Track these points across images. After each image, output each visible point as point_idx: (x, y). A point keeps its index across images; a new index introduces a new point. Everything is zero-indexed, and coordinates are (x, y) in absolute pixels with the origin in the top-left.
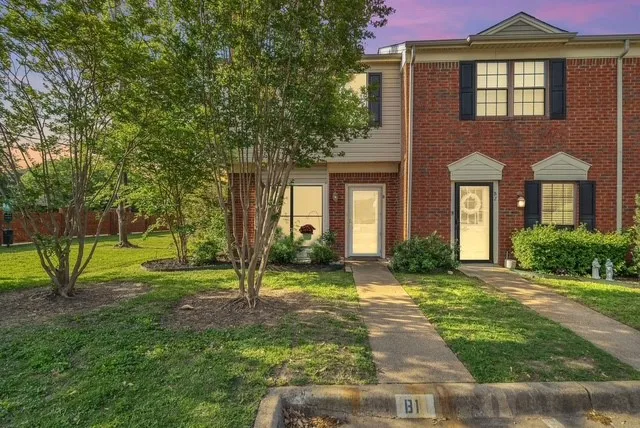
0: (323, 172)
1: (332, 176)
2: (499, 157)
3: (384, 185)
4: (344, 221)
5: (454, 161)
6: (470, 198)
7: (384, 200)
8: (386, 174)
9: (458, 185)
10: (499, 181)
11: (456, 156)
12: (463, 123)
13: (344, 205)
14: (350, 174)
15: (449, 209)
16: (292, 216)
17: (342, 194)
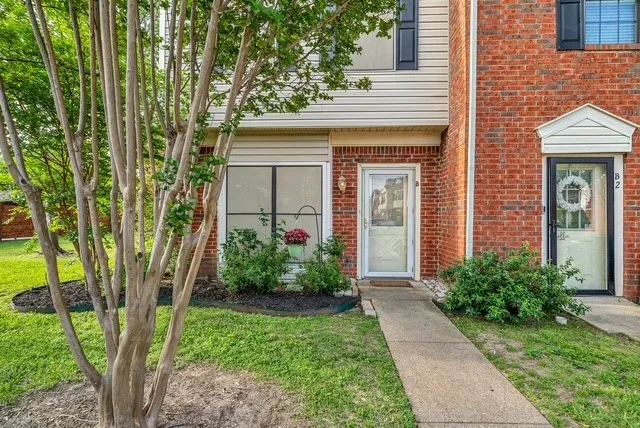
0: (325, 144)
1: (337, 151)
2: (628, 114)
3: (418, 166)
4: (355, 221)
5: (548, 119)
6: (573, 184)
7: (419, 189)
8: (422, 149)
9: (553, 161)
10: (625, 155)
11: (550, 112)
12: (562, 56)
13: (355, 196)
14: (365, 149)
15: (539, 203)
16: (274, 214)
17: (352, 181)
